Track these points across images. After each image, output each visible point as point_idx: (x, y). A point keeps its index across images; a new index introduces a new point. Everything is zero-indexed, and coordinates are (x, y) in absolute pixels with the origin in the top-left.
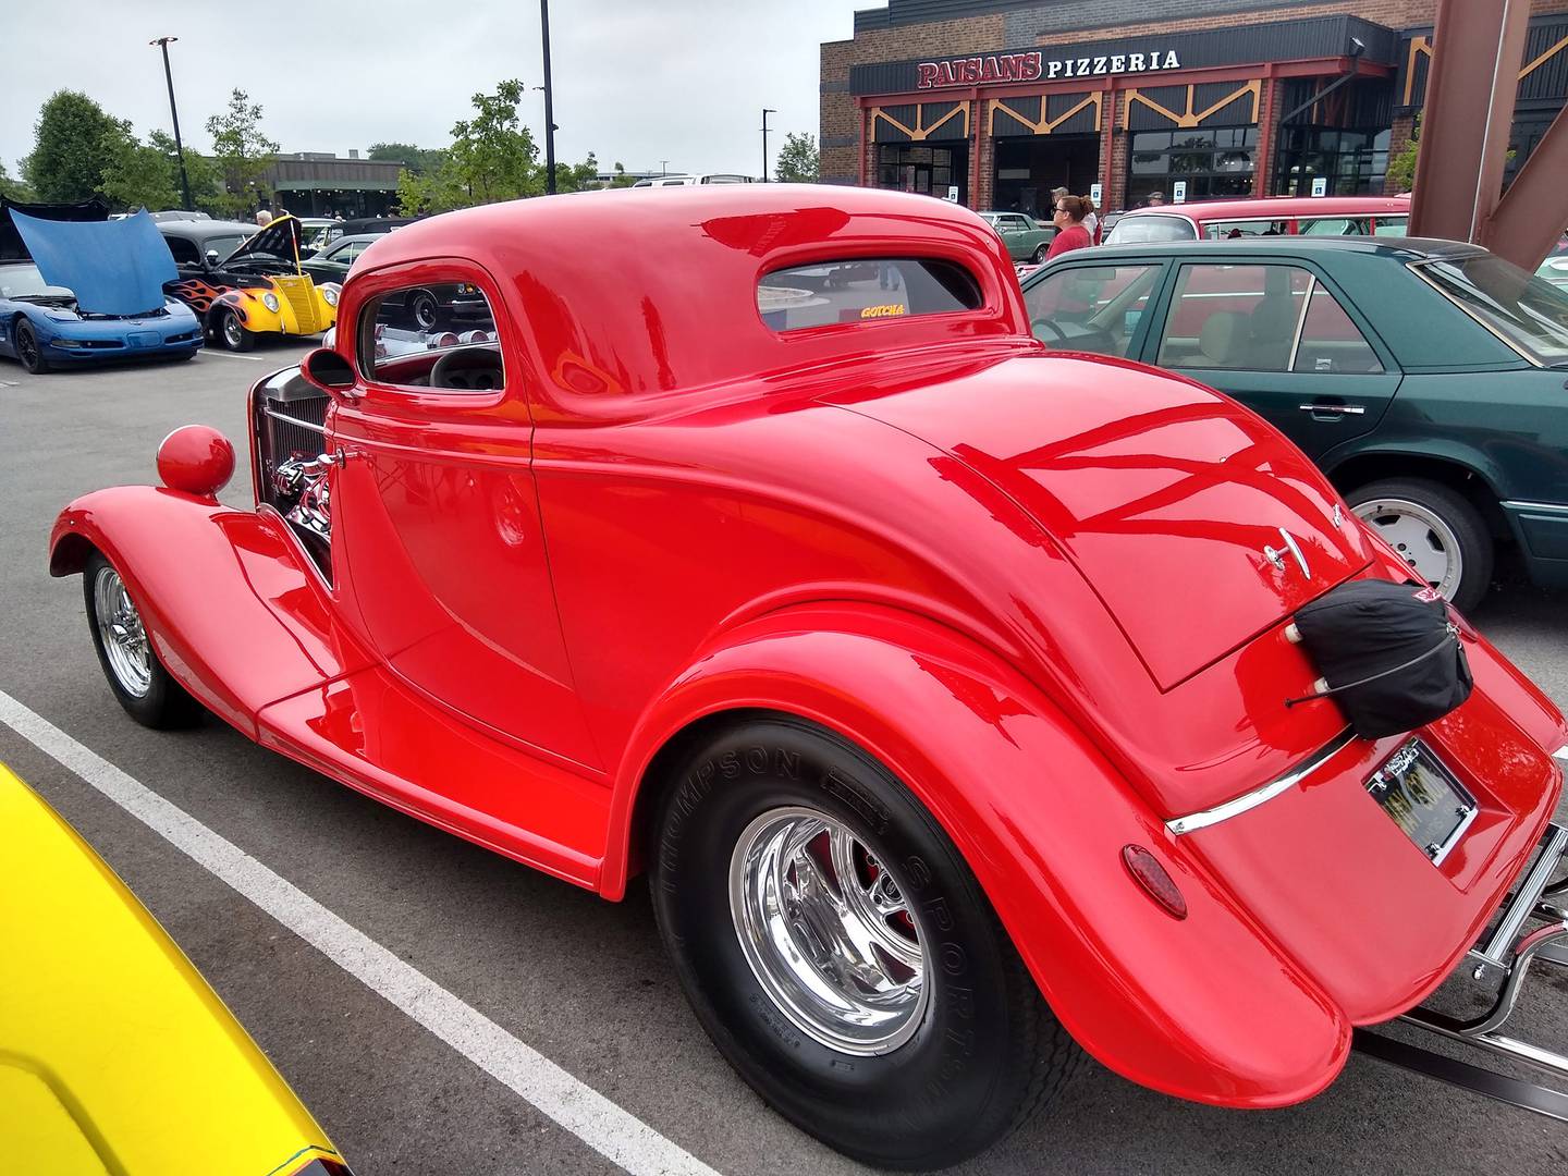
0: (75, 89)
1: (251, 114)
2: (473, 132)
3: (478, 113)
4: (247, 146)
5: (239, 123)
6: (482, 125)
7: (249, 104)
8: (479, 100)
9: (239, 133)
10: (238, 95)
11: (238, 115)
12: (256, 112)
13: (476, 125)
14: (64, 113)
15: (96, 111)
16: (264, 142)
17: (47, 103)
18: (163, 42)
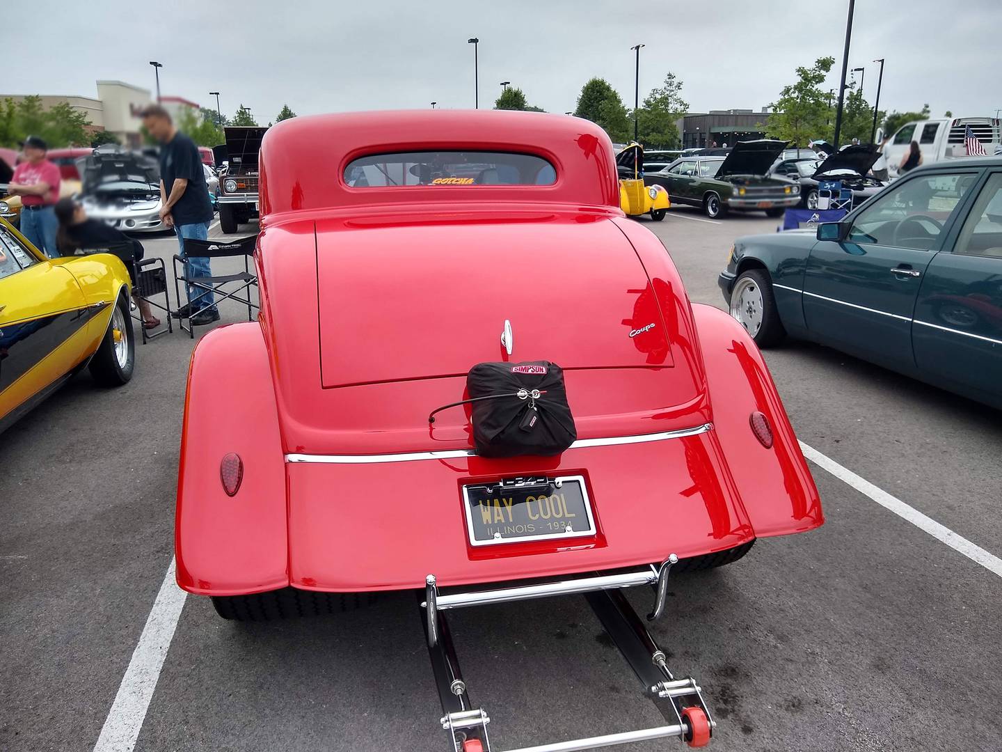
0: (599, 78)
1: (676, 87)
2: (794, 92)
3: (799, 79)
4: (670, 106)
5: (668, 93)
6: (799, 88)
7: (676, 81)
8: (801, 71)
9: (668, 99)
10: (670, 76)
11: (669, 88)
12: (679, 86)
13: (796, 88)
14: (593, 91)
15: (608, 88)
16: (682, 103)
17: (586, 85)
18: (637, 48)
